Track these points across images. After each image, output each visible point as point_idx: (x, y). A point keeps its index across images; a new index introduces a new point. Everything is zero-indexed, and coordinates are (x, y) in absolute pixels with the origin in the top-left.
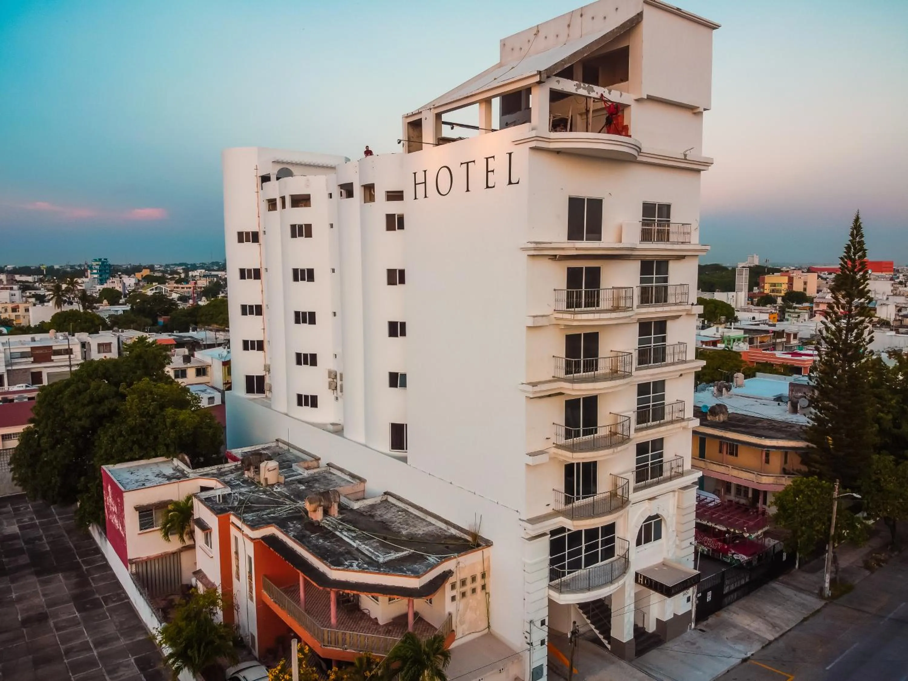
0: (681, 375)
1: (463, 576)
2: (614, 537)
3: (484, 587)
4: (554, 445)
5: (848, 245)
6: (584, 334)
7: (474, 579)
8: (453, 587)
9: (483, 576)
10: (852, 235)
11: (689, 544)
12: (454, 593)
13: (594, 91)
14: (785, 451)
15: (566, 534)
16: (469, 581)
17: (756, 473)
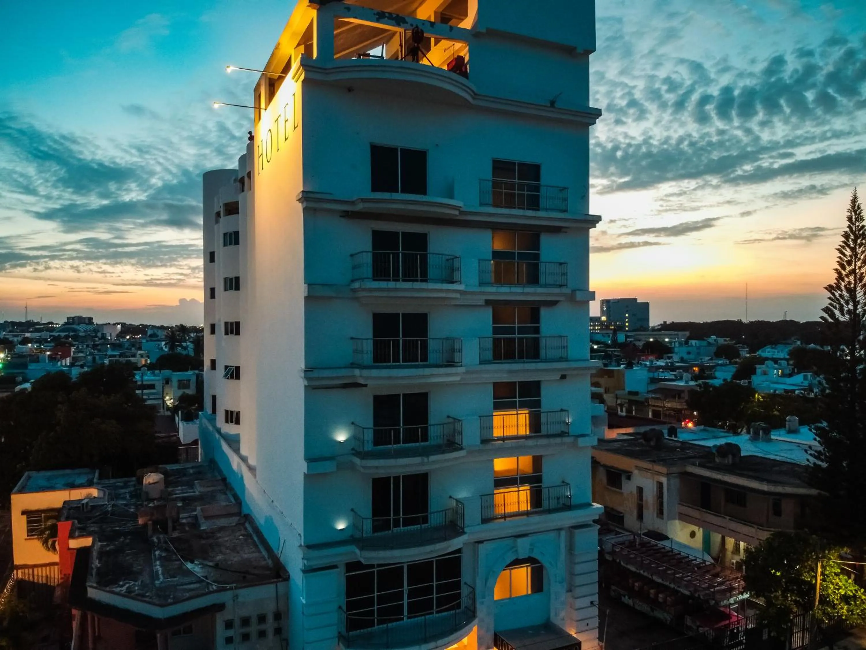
0: (563, 377)
1: (244, 613)
2: (460, 581)
3: (278, 631)
4: (354, 452)
5: (846, 232)
6: (403, 314)
7: (262, 619)
8: (229, 625)
9: (278, 616)
10: (850, 219)
11: (589, 604)
12: (230, 633)
13: (407, 23)
14: (801, 500)
15: (375, 570)
16: (254, 620)
17: (756, 526)
